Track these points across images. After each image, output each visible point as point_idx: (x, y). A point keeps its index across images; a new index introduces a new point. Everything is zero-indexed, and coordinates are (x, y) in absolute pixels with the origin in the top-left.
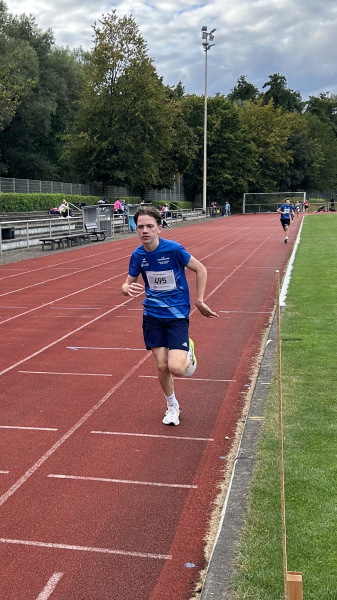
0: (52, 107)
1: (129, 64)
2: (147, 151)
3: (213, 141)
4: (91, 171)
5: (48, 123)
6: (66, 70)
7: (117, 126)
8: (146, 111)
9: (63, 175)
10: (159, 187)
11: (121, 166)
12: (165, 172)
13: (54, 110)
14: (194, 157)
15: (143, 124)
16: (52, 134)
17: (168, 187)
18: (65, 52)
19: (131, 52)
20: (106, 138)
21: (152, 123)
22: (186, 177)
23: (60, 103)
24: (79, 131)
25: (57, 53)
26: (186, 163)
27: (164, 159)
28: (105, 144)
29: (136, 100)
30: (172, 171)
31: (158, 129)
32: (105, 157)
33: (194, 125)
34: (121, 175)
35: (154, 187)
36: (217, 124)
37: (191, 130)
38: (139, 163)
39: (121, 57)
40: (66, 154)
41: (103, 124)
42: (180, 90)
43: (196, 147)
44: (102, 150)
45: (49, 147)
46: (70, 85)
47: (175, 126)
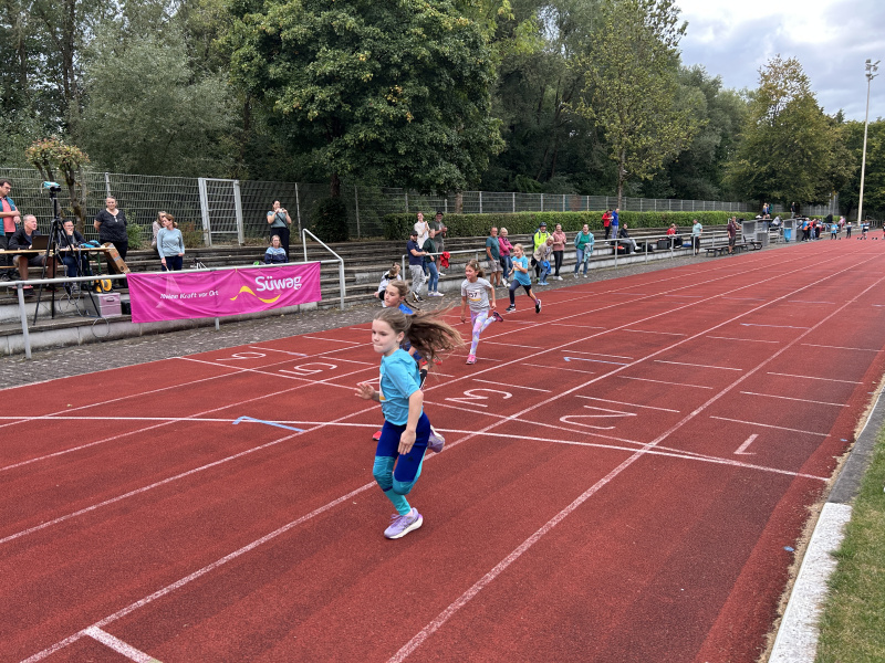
0: (717, 141)
1: (791, 99)
2: (805, 173)
3: (872, 161)
4: (749, 192)
5: (712, 153)
6: (731, 108)
7: (777, 152)
8: (806, 138)
9: (723, 196)
10: (815, 204)
11: (779, 187)
12: (822, 191)
13: (719, 142)
14: (851, 176)
15: (802, 150)
16: (715, 162)
17: (824, 203)
18: (731, 93)
19: (794, 89)
20: (765, 163)
21: (811, 149)
22: (842, 194)
23: (724, 136)
24: (740, 158)
25: (724, 95)
26: (843, 182)
27: (820, 180)
28: (764, 168)
29: (796, 129)
30: (829, 189)
31: (817, 154)
32: (763, 180)
33: (853, 148)
34: (777, 194)
35: (810, 204)
36: (877, 145)
37: (850, 152)
38: (795, 184)
39: (784, 94)
40: (727, 178)
41: (764, 152)
42: (840, 117)
43: (854, 168)
44: (760, 175)
45: (712, 174)
46: (733, 120)
47: (834, 150)
